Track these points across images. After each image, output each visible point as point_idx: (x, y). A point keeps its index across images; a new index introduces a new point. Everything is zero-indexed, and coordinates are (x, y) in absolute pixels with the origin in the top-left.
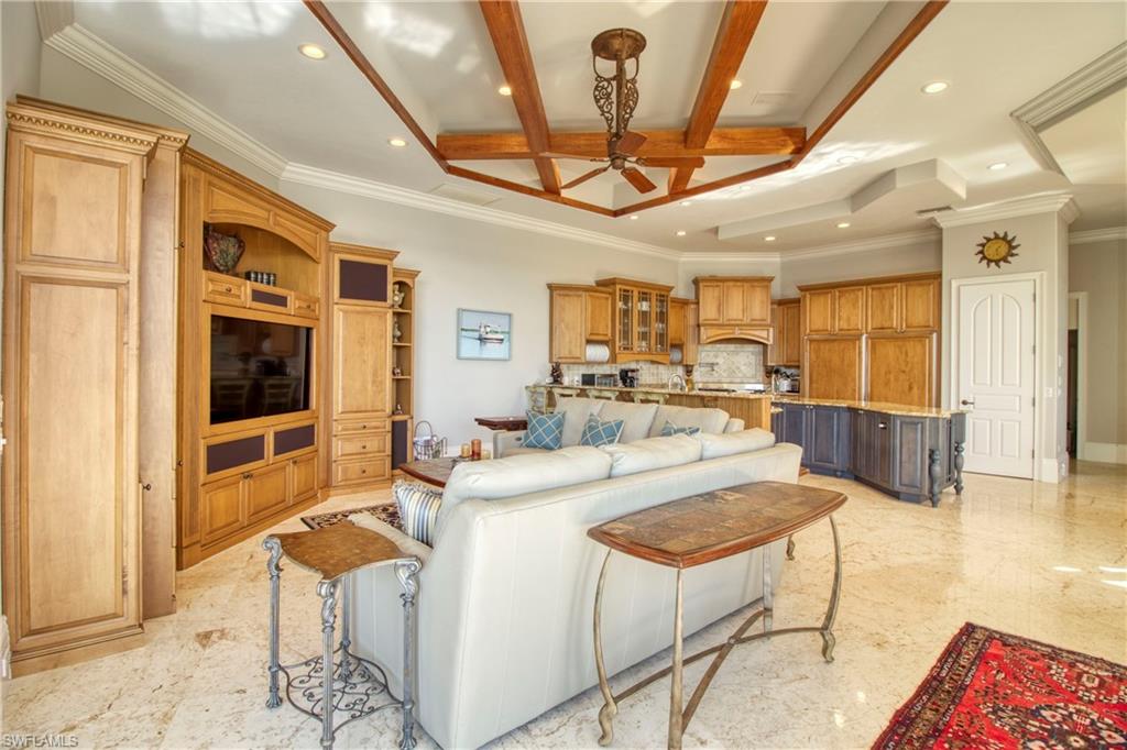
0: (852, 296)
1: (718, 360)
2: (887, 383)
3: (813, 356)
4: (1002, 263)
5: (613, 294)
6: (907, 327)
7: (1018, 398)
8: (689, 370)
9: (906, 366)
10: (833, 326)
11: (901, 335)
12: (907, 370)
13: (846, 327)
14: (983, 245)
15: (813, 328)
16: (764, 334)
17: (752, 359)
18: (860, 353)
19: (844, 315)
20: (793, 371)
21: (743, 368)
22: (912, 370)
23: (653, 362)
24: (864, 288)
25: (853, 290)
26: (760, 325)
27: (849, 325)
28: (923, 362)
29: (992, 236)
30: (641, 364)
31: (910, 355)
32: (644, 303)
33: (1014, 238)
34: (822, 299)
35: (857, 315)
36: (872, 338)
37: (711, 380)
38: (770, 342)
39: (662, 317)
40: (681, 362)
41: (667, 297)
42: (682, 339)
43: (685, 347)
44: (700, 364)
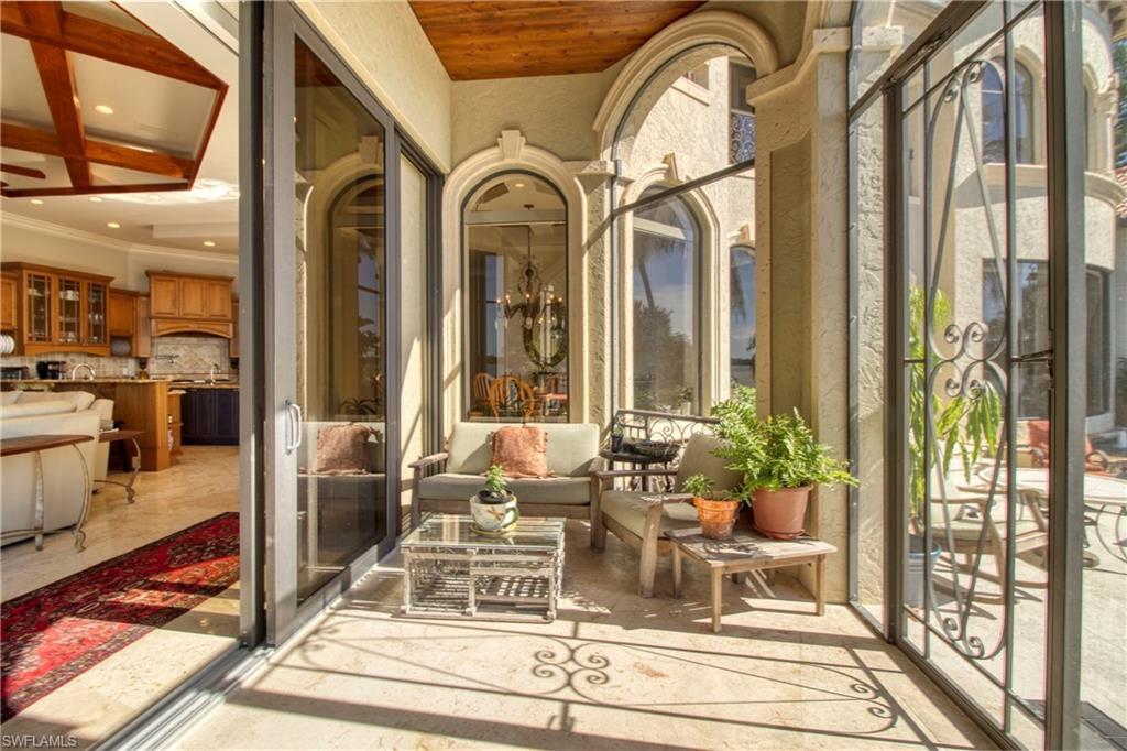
1: (178, 353)
5: (19, 280)
8: (143, 363)
16: (223, 328)
17: (217, 351)
21: (207, 360)
23: (90, 355)
26: (221, 320)
30: (71, 357)
32: (70, 292)
38: (231, 336)
39: (97, 308)
40: (129, 355)
41: (105, 287)
42: (128, 331)
43: (134, 339)
44: (156, 357)
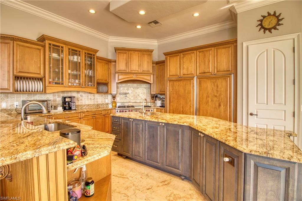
0: (189, 56)
1: (128, 92)
2: (207, 103)
3: (171, 88)
4: (273, 30)
5: (44, 46)
6: (217, 72)
7: (284, 112)
8: (114, 97)
9: (217, 93)
10: (180, 72)
11: (214, 76)
12: (218, 95)
13: (186, 73)
14: (261, 21)
15: (171, 74)
16: (148, 78)
17: (145, 91)
18: (193, 86)
19: (185, 67)
20: (163, 96)
21: (141, 95)
22: (220, 95)
24: (195, 52)
25: (190, 53)
26: (147, 74)
27: (188, 72)
28: (227, 91)
29: (267, 15)
30: (81, 94)
31: (219, 87)
32: (76, 57)
33: (280, 14)
34: (175, 58)
35: (192, 66)
36: (199, 79)
37: (125, 101)
38: (152, 82)
39: (91, 67)
40: (107, 93)
41: (94, 55)
42: (106, 80)
43: (109, 84)
44: (120, 93)
